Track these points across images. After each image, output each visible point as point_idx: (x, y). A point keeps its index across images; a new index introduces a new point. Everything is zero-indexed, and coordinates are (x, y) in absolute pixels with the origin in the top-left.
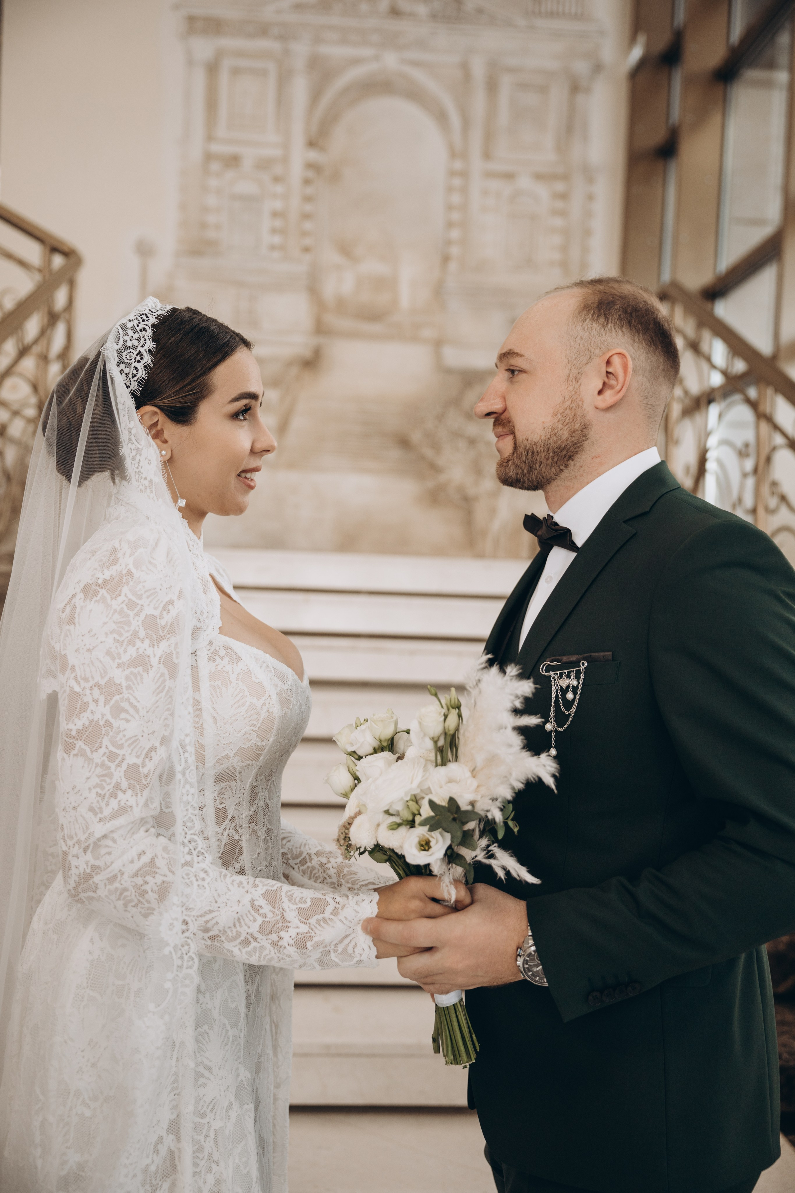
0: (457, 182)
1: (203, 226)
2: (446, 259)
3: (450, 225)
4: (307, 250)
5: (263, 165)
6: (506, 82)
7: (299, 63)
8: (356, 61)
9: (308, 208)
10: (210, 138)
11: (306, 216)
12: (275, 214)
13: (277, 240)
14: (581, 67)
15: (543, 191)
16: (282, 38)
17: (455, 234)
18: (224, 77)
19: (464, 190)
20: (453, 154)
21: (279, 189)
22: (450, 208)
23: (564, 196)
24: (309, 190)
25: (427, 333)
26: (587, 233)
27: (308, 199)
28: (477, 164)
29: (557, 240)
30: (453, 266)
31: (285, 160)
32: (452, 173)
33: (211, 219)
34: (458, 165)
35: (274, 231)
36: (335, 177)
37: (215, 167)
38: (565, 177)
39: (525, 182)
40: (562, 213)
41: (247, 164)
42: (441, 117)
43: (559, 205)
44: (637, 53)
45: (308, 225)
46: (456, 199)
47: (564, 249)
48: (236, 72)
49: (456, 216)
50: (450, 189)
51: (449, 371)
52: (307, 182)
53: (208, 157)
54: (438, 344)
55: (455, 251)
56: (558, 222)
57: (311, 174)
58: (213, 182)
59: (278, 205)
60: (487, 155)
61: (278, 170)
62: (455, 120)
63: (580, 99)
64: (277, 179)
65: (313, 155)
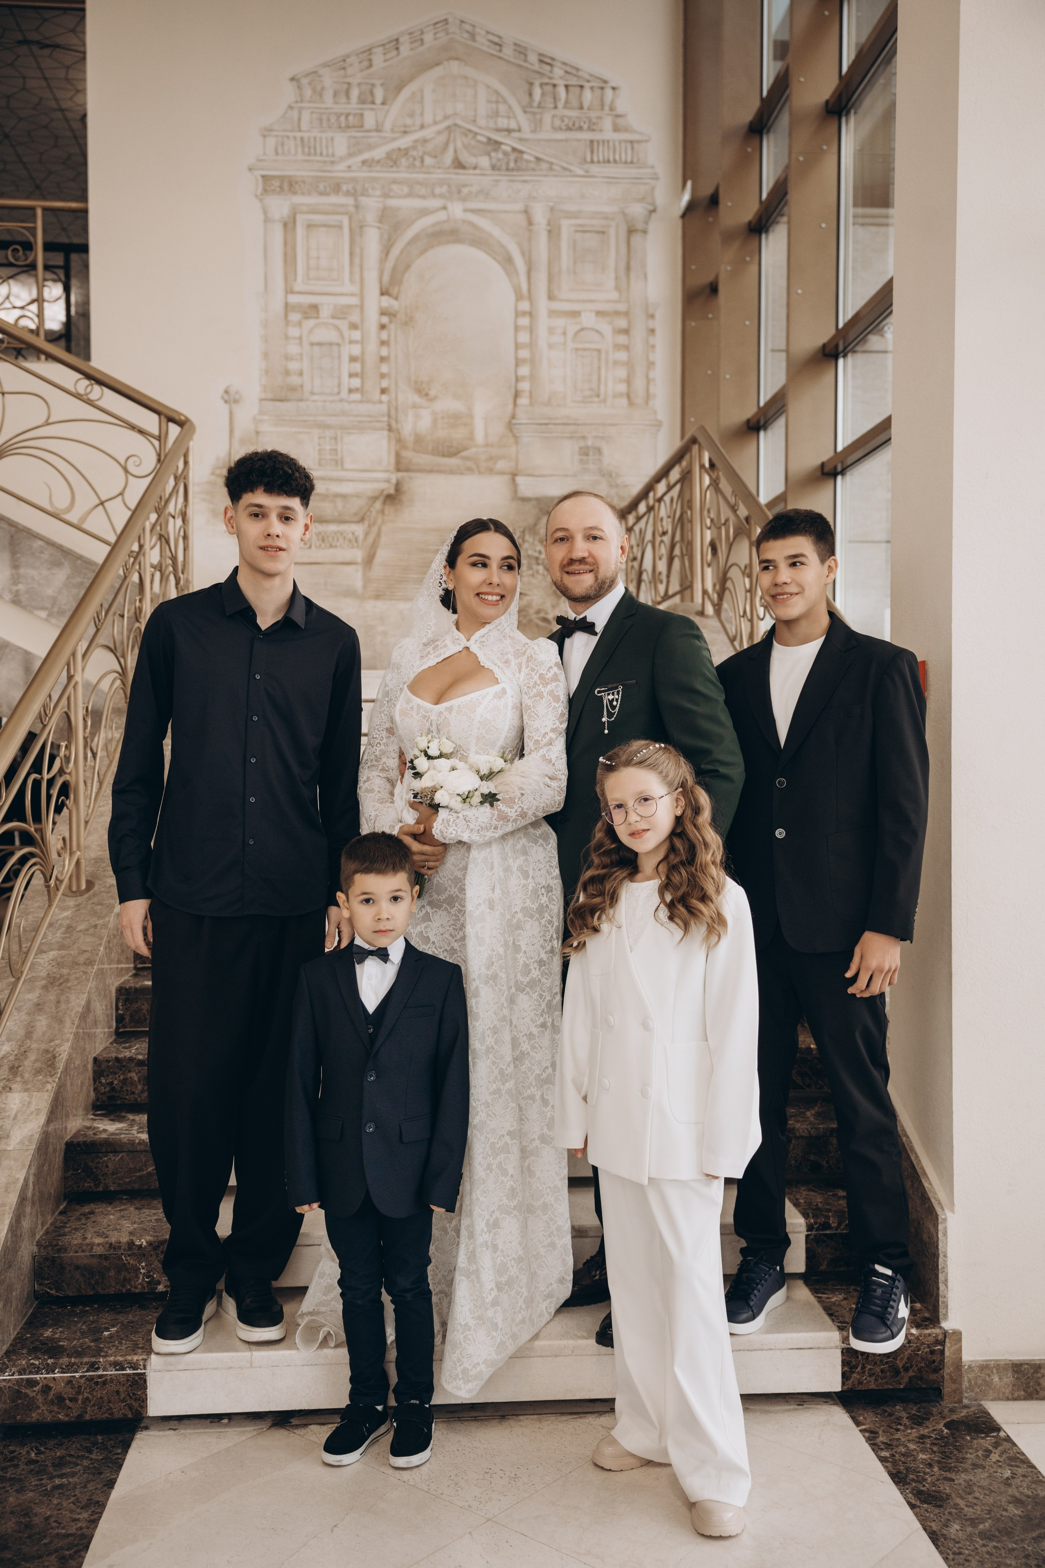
0: (524, 321)
1: (287, 373)
2: (517, 395)
3: (518, 362)
4: (383, 391)
5: (340, 313)
6: (566, 226)
7: (371, 217)
8: (425, 212)
9: (384, 352)
10: (289, 291)
11: (383, 359)
12: (353, 359)
13: (356, 382)
14: (637, 210)
15: (606, 328)
16: (353, 194)
17: (524, 371)
18: (300, 231)
19: (531, 329)
20: (519, 297)
21: (356, 335)
22: (517, 346)
23: (626, 332)
24: (384, 335)
25: (501, 465)
26: (651, 364)
27: (383, 343)
28: (543, 305)
29: (622, 373)
30: (523, 401)
31: (362, 307)
32: (518, 314)
33: (293, 366)
34: (525, 306)
35: (351, 375)
36: (409, 322)
37: (294, 317)
38: (626, 314)
39: (588, 319)
40: (627, 348)
41: (325, 312)
42: (507, 261)
43: (622, 339)
44: (686, 197)
45: (384, 369)
46: (524, 337)
47: (629, 382)
48: (310, 226)
49: (524, 354)
50: (517, 328)
51: (525, 500)
52: (383, 327)
53: (288, 308)
54: (514, 475)
55: (525, 386)
56: (622, 356)
57: (385, 320)
58: (294, 332)
59: (356, 350)
60: (551, 297)
61: (355, 318)
62: (520, 263)
63: (636, 239)
64: (354, 326)
65: (386, 301)
